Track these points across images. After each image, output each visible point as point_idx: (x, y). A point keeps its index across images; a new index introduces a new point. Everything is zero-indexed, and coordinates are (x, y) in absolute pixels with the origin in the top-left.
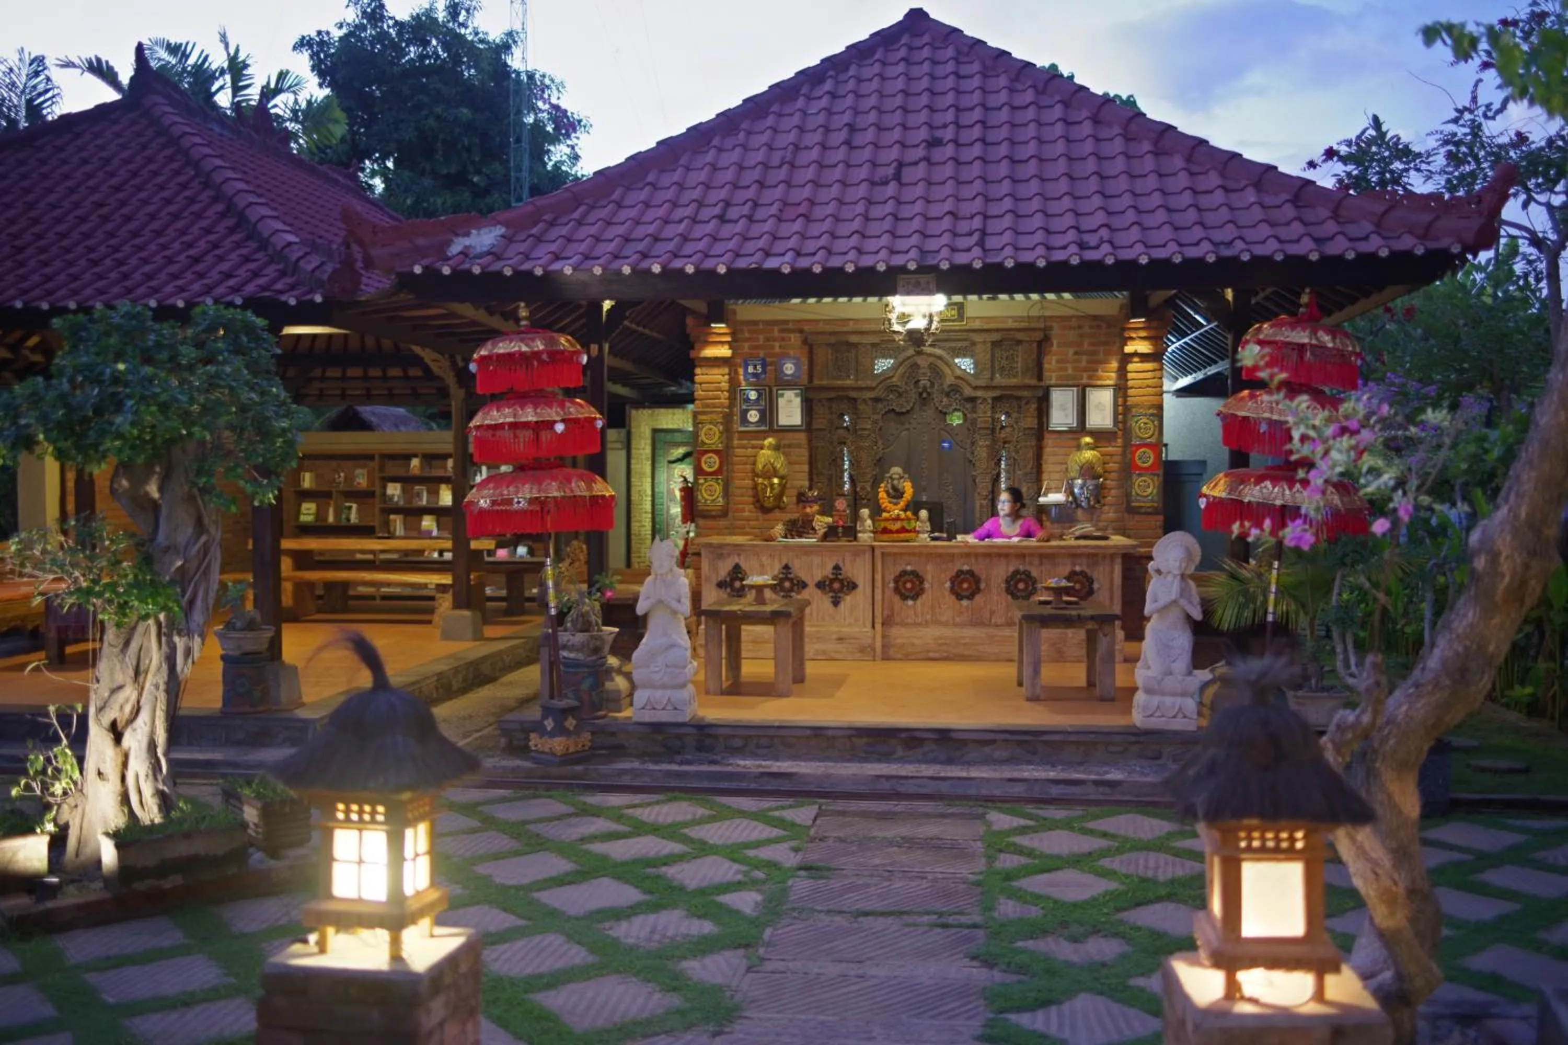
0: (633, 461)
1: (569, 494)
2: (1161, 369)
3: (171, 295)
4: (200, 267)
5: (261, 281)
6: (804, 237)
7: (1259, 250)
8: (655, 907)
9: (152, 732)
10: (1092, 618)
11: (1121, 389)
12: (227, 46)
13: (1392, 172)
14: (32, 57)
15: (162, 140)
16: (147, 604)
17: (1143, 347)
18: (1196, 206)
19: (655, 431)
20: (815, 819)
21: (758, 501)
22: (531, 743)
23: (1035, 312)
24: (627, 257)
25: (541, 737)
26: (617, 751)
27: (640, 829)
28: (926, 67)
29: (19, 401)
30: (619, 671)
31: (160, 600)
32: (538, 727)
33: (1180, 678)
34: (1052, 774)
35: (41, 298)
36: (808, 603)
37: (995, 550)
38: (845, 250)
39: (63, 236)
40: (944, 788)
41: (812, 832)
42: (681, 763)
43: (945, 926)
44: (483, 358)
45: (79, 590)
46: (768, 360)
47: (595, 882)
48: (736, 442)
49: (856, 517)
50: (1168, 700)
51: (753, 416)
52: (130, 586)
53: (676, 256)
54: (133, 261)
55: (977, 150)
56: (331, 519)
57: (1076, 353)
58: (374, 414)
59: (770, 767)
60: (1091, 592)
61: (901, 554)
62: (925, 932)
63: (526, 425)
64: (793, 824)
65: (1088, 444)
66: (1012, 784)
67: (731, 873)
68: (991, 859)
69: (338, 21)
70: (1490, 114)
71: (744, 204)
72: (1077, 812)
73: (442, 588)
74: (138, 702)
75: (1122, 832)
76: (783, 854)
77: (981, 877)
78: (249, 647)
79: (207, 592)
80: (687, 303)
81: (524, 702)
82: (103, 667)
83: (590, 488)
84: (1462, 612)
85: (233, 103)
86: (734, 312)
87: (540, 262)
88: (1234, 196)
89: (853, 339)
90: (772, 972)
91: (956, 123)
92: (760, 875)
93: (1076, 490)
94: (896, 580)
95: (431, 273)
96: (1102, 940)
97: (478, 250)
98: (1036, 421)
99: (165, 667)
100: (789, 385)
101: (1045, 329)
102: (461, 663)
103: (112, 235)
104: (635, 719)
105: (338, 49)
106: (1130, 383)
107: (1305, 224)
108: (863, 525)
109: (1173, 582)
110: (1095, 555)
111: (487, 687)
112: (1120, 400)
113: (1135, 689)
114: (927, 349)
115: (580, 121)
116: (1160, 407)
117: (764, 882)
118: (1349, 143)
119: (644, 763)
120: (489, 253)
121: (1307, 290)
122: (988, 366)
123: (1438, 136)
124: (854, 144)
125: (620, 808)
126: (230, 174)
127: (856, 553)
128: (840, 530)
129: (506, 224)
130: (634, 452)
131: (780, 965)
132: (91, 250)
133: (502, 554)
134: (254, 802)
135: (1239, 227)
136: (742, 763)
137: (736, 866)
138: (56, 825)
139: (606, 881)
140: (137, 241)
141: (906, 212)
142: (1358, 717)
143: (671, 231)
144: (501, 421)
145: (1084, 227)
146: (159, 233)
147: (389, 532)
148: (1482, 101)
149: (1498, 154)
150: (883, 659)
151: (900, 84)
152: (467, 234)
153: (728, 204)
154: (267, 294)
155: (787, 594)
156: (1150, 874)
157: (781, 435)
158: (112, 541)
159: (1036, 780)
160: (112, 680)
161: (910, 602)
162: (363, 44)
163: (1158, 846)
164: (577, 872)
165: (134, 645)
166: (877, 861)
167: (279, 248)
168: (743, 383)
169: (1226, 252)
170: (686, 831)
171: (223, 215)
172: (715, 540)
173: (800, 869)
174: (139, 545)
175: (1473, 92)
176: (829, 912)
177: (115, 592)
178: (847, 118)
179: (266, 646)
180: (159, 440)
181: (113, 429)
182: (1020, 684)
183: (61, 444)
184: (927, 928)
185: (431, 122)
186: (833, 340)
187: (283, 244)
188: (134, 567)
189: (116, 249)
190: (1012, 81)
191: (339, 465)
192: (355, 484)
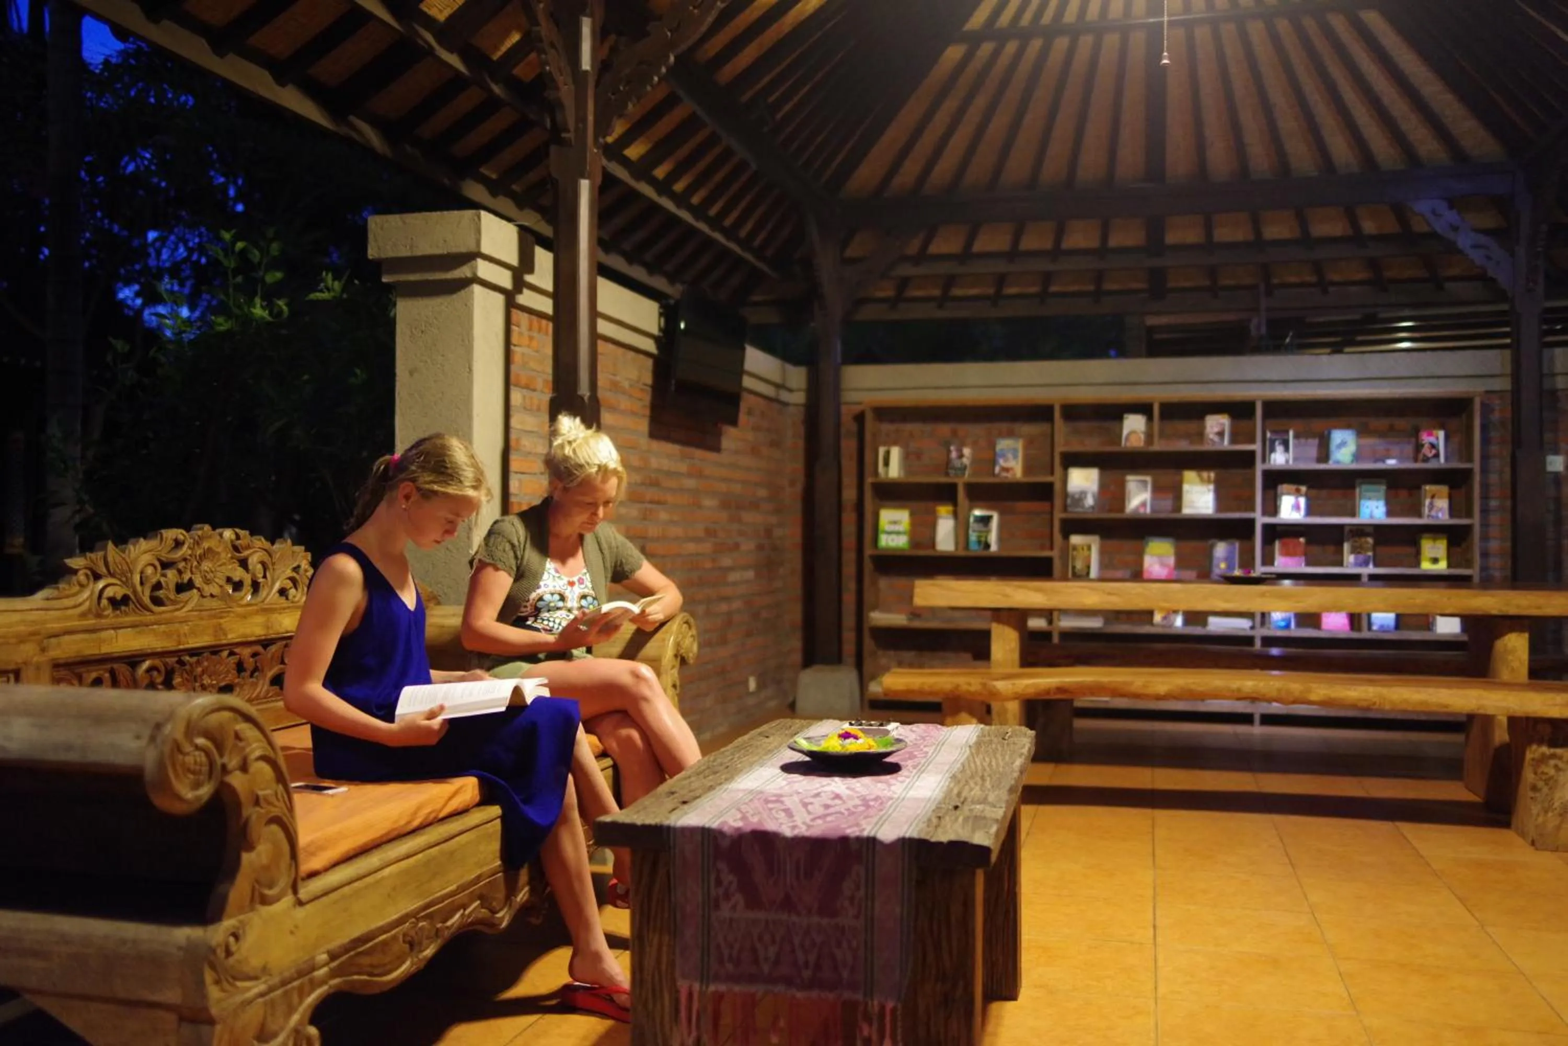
56: (945, 542)
147: (1074, 569)
191: (954, 433)
192: (997, 470)
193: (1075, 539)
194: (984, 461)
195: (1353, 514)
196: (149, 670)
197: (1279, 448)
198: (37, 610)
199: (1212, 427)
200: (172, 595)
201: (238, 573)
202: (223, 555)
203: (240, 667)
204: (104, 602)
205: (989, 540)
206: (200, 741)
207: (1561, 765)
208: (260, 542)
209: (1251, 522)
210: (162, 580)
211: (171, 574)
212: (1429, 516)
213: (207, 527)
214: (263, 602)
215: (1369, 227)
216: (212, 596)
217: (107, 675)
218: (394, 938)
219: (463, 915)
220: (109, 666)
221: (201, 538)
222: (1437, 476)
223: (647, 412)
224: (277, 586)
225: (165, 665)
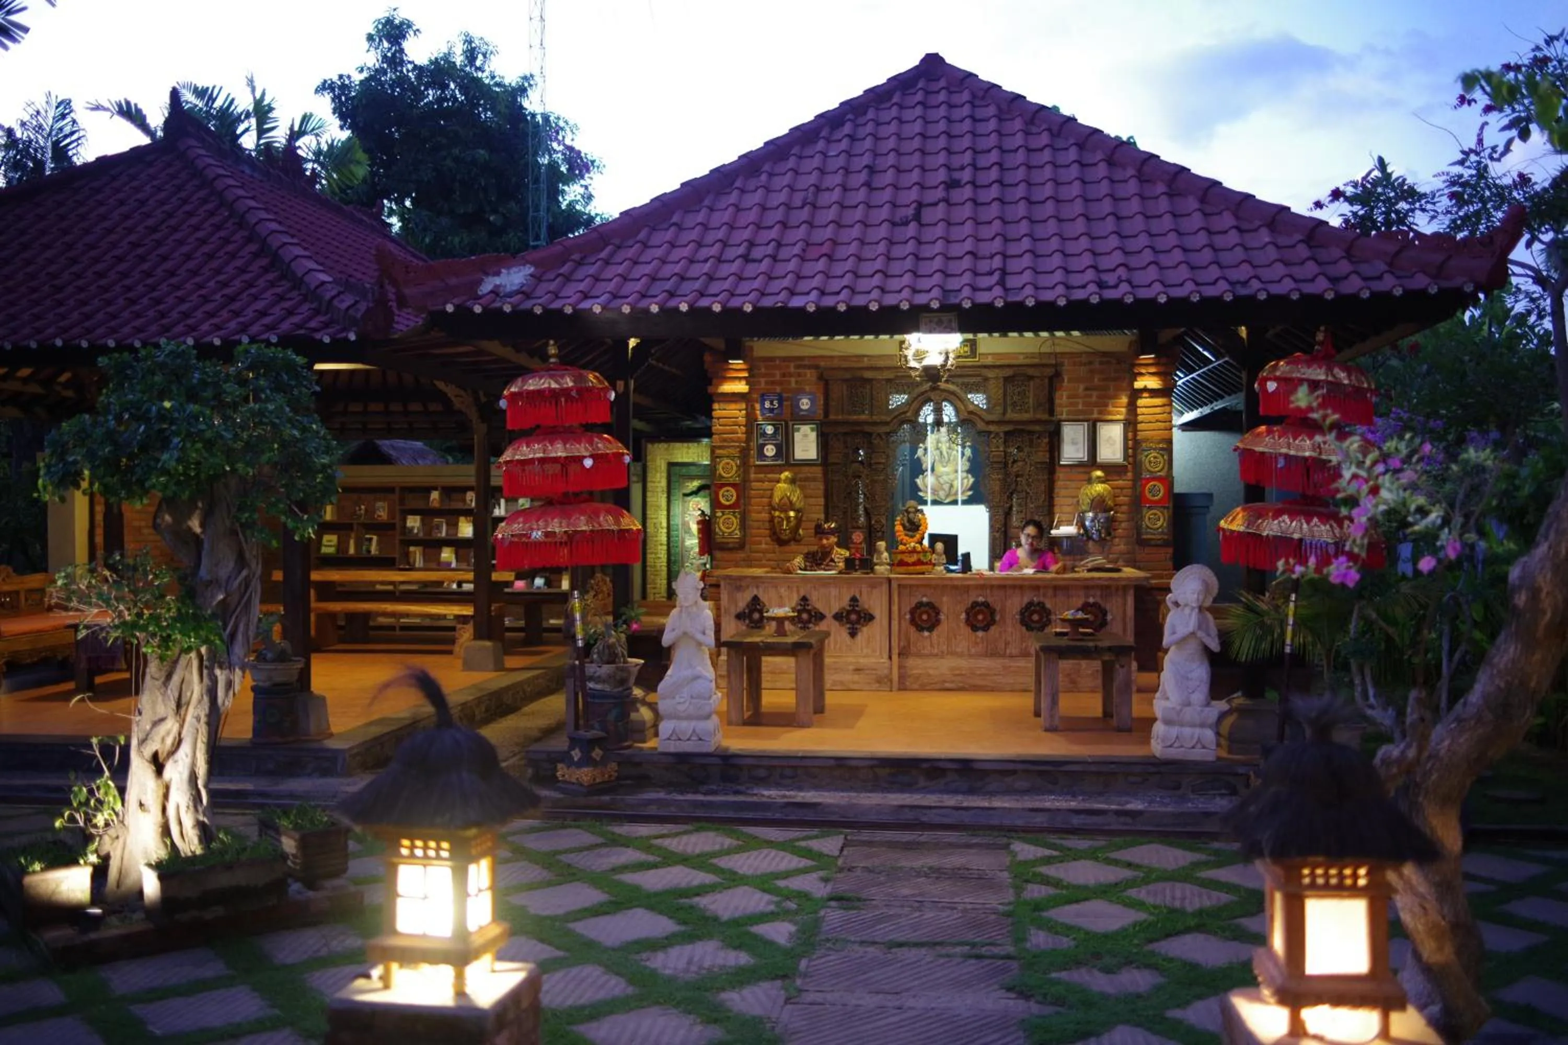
0: (649, 494)
1: (597, 527)
2: (1170, 405)
3: (208, 333)
4: (236, 306)
5: (296, 319)
6: (828, 276)
7: (1276, 289)
8: (690, 938)
9: (193, 764)
10: (1110, 649)
11: (1131, 424)
12: (253, 90)
13: (1397, 212)
14: (59, 100)
15: (196, 182)
16: (190, 637)
17: (1153, 383)
18: (1211, 246)
19: (671, 465)
20: (842, 850)
21: (774, 533)
22: (559, 774)
23: (1045, 349)
24: (655, 296)
25: (568, 767)
26: (643, 781)
27: (669, 859)
28: (942, 111)
29: (66, 438)
30: (644, 702)
31: (203, 633)
32: (564, 757)
33: (1199, 709)
34: (1073, 804)
35: (80, 337)
36: (827, 634)
37: (1010, 583)
38: (868, 289)
39: (100, 275)
40: (966, 818)
41: (840, 862)
42: (705, 794)
43: (979, 957)
44: (513, 394)
45: (124, 623)
46: (785, 395)
47: (630, 912)
48: (753, 476)
49: (872, 549)
50: (1187, 731)
51: (770, 450)
52: (175, 619)
53: (702, 295)
54: (171, 300)
55: (994, 191)
56: (352, 551)
57: (1086, 389)
58: (393, 447)
59: (794, 797)
60: (1104, 623)
61: (918, 586)
62: (958, 964)
63: (556, 460)
64: (820, 855)
65: (1099, 477)
66: (1033, 814)
67: (762, 904)
68: (1018, 890)
69: (359, 65)
70: (1495, 156)
71: (768, 244)
72: (1101, 842)
73: (463, 619)
74: (180, 734)
75: (1146, 862)
76: (811, 884)
77: (1011, 908)
78: (279, 679)
79: (247, 626)
80: (707, 341)
81: (549, 732)
82: (145, 700)
83: (617, 522)
84: (1503, 647)
85: (258, 145)
86: (751, 349)
87: (569, 301)
88: (1247, 236)
89: (868, 375)
90: (811, 1004)
91: (974, 166)
92: (792, 905)
93: (1087, 523)
94: (912, 612)
95: (463, 311)
96: (1135, 972)
97: (508, 289)
98: (1048, 455)
99: (206, 699)
100: (804, 420)
101: (1055, 366)
102: (485, 693)
103: (149, 274)
104: (660, 750)
105: (358, 93)
106: (1140, 418)
107: (1319, 264)
108: (879, 558)
109: (1190, 615)
110: (1108, 587)
111: (509, 717)
112: (1130, 435)
113: (1155, 720)
114: (942, 385)
115: (593, 162)
116: (1170, 442)
117: (796, 912)
118: (1355, 184)
119: (670, 793)
120: (518, 292)
121: (1322, 328)
122: (1001, 401)
123: (1445, 178)
124: (874, 186)
125: (649, 838)
126: (263, 215)
127: (873, 585)
128: (857, 562)
129: (533, 263)
130: (649, 485)
131: (818, 997)
132: (129, 289)
133: (520, 585)
134: (293, 833)
135: (1254, 267)
136: (766, 793)
137: (767, 897)
138: (99, 856)
139: (640, 912)
140: (174, 280)
141: (927, 251)
142: (1403, 752)
143: (697, 270)
144: (531, 456)
145: (1102, 267)
146: (194, 273)
147: (409, 563)
148: (1487, 143)
149: (1501, 194)
150: (899, 689)
151: (917, 127)
152: (498, 274)
153: (752, 244)
154: (302, 332)
155: (805, 626)
156: (1177, 904)
157: (796, 469)
158: (156, 576)
159: (1059, 810)
160: (155, 713)
161: (926, 634)
162: (383, 86)
163: (1183, 876)
164: (611, 902)
165: (176, 679)
166: (906, 891)
167: (313, 287)
168: (760, 418)
169: (1243, 292)
170: (715, 861)
171: (256, 255)
172: (733, 572)
173: (831, 899)
174: (182, 579)
175: (1479, 135)
176: (862, 943)
177: (158, 625)
178: (866, 160)
179: (296, 677)
180: (203, 476)
181: (159, 465)
182: (1037, 714)
183: (108, 479)
184: (960, 960)
185: (449, 162)
186: (848, 376)
187: (317, 283)
188: (177, 599)
189: (153, 288)
190: (1026, 123)
191: (358, 499)
192: (376, 516)
194: (370, 511)
199: (468, 497)
205: (371, 549)
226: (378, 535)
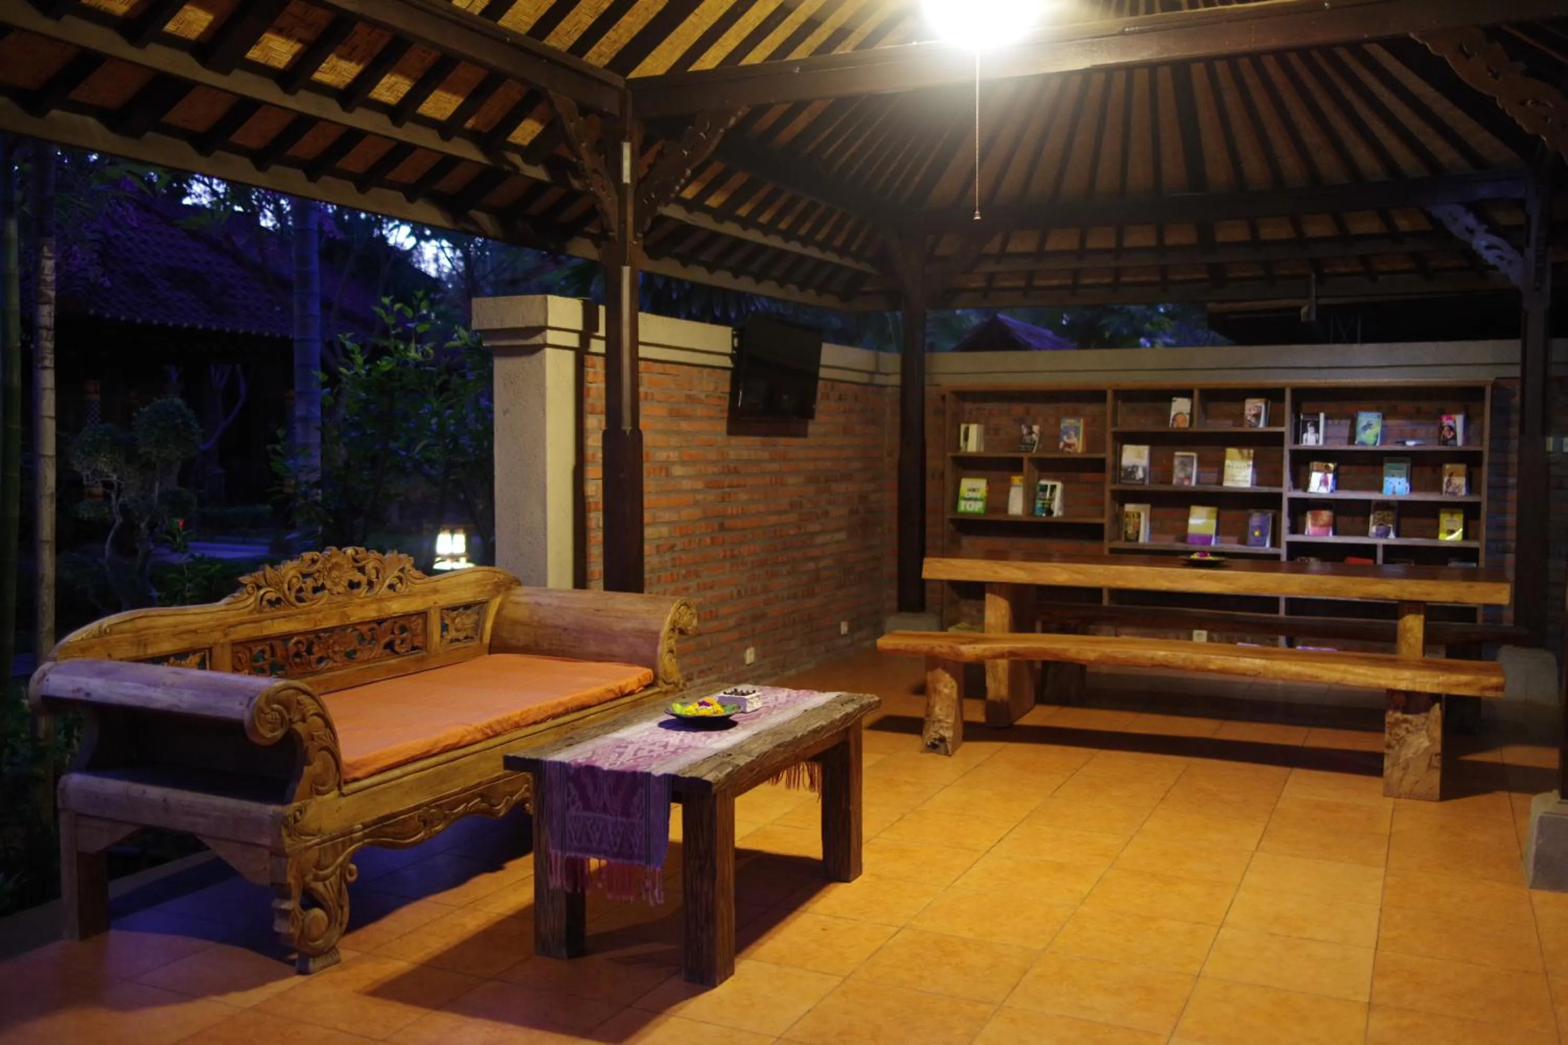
56: (1015, 509)
191: (1027, 412)
192: (1061, 445)
193: (1129, 508)
194: (1052, 437)
195: (1380, 488)
196: (299, 642)
197: (1311, 430)
198: (222, 611)
199: (1250, 410)
200: (310, 595)
201: (357, 577)
202: (346, 566)
203: (362, 638)
204: (264, 603)
205: (1052, 507)
206: (275, 706)
207: (1411, 728)
208: (374, 554)
209: (1280, 496)
210: (303, 585)
211: (310, 582)
212: (1446, 492)
213: (334, 548)
214: (376, 594)
215: (1403, 224)
216: (339, 593)
217: (268, 648)
218: (411, 818)
219: (466, 807)
220: (268, 642)
221: (330, 556)
222: (1458, 457)
223: (726, 415)
224: (387, 582)
225: (307, 640)
226: (1063, 482)
